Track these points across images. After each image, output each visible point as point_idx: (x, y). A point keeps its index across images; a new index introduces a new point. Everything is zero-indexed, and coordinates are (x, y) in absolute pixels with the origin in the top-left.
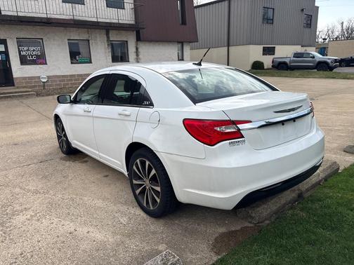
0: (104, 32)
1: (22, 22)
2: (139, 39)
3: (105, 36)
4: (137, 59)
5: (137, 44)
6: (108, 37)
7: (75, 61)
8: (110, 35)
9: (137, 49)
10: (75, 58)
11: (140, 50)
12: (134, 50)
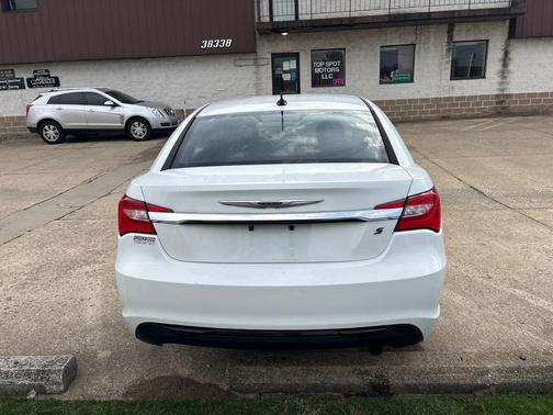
0: (445, 28)
1: (315, 27)
2: (512, 35)
3: (446, 35)
4: (503, 72)
5: (507, 45)
6: (450, 37)
7: (388, 80)
8: (455, 33)
9: (506, 53)
10: (389, 75)
11: (512, 55)
12: (500, 55)
